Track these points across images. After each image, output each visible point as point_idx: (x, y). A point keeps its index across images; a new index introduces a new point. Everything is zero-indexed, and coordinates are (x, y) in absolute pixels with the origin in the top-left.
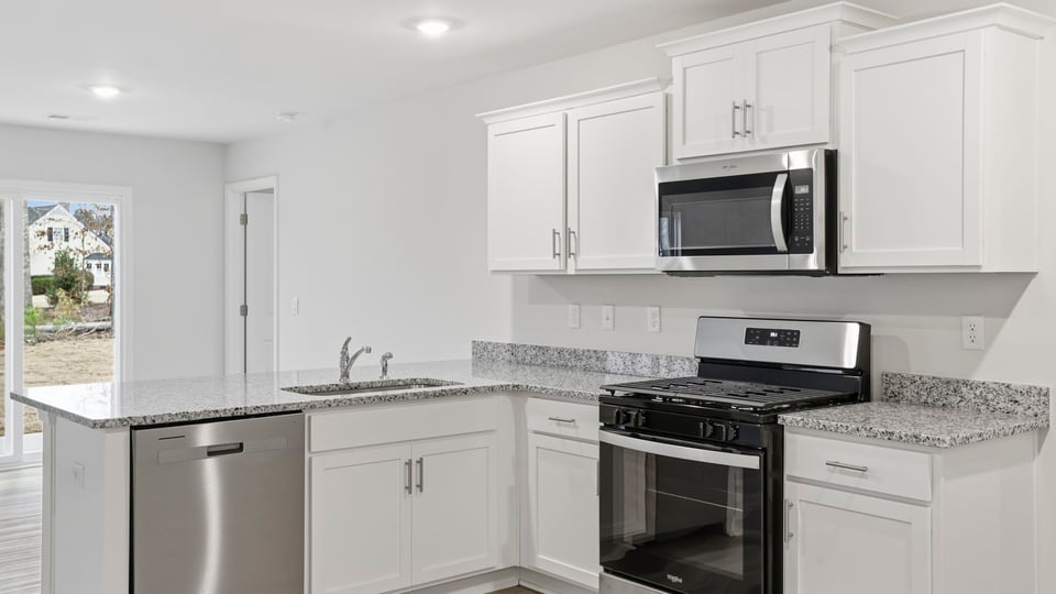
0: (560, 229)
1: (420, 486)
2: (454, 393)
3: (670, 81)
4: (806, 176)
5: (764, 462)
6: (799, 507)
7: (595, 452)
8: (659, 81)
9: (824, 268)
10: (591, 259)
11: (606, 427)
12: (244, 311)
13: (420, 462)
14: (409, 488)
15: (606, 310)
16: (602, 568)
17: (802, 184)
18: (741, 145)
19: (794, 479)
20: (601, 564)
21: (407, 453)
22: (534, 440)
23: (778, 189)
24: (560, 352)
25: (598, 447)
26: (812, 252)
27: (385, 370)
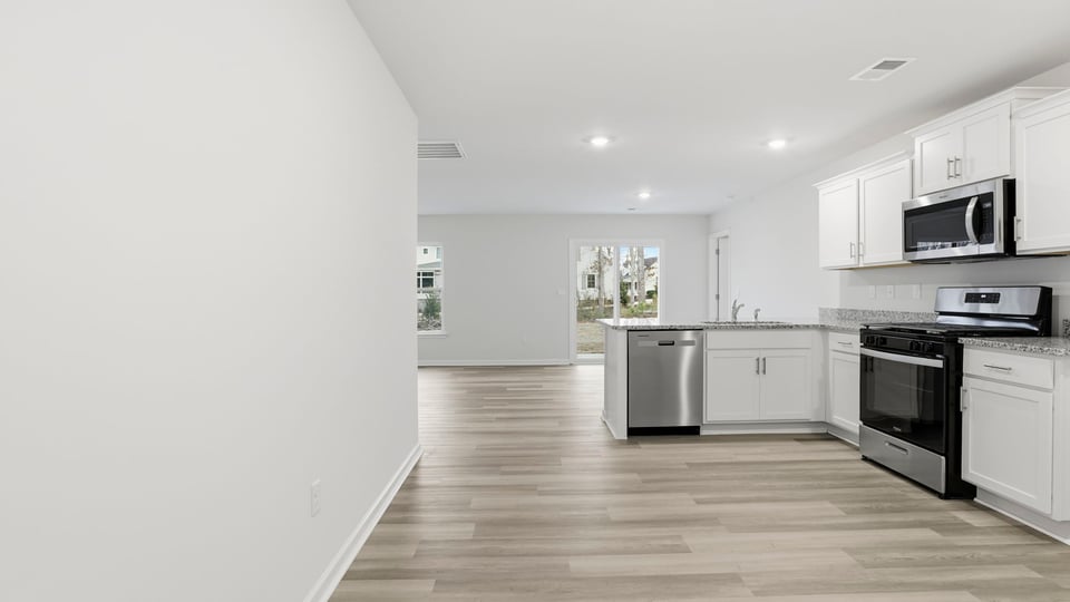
0: (855, 242)
1: (764, 372)
2: (785, 327)
3: (913, 152)
4: (989, 197)
5: (947, 363)
6: (970, 392)
7: (858, 359)
8: (906, 153)
9: (1002, 251)
10: (871, 258)
11: (865, 346)
12: (718, 297)
13: (764, 359)
14: (758, 372)
15: (890, 288)
16: (861, 423)
17: (987, 202)
18: (955, 183)
19: (969, 376)
20: (861, 419)
21: (756, 354)
22: (832, 354)
23: (971, 206)
24: (864, 312)
25: (859, 358)
26: (992, 242)
27: (756, 317)
